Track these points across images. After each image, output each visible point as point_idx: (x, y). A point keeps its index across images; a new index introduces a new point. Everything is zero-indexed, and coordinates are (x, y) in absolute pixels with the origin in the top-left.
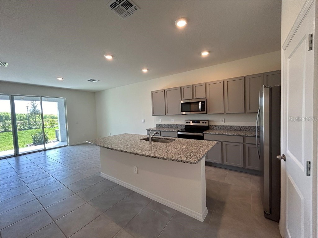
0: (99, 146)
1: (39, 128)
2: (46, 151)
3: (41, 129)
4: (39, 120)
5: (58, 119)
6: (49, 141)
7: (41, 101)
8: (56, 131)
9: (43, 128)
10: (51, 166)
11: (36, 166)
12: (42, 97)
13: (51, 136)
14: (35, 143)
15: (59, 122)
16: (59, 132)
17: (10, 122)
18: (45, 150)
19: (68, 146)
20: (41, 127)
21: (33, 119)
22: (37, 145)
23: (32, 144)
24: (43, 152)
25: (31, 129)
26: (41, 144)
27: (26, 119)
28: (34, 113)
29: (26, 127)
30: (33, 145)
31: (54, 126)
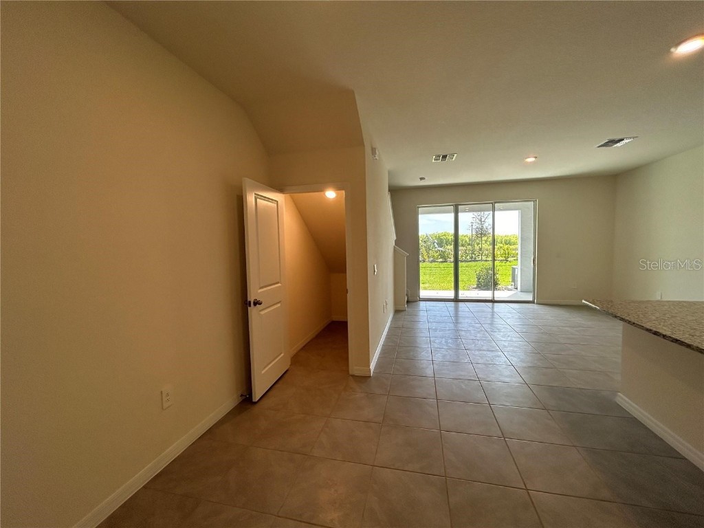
0: (622, 319)
1: (486, 261)
2: (496, 304)
3: (491, 263)
4: (487, 247)
5: (519, 246)
6: (499, 286)
7: (494, 210)
8: (514, 270)
9: (494, 260)
10: (502, 334)
11: (480, 325)
12: (495, 203)
13: (503, 278)
14: (480, 287)
15: (519, 252)
16: (518, 272)
17: (451, 247)
18: (493, 301)
19: (532, 302)
20: (490, 259)
21: (478, 244)
22: (482, 290)
23: (475, 286)
24: (490, 304)
25: (475, 261)
26: (488, 289)
27: (469, 244)
28: (481, 233)
29: (468, 257)
30: (476, 288)
31: (509, 259)
